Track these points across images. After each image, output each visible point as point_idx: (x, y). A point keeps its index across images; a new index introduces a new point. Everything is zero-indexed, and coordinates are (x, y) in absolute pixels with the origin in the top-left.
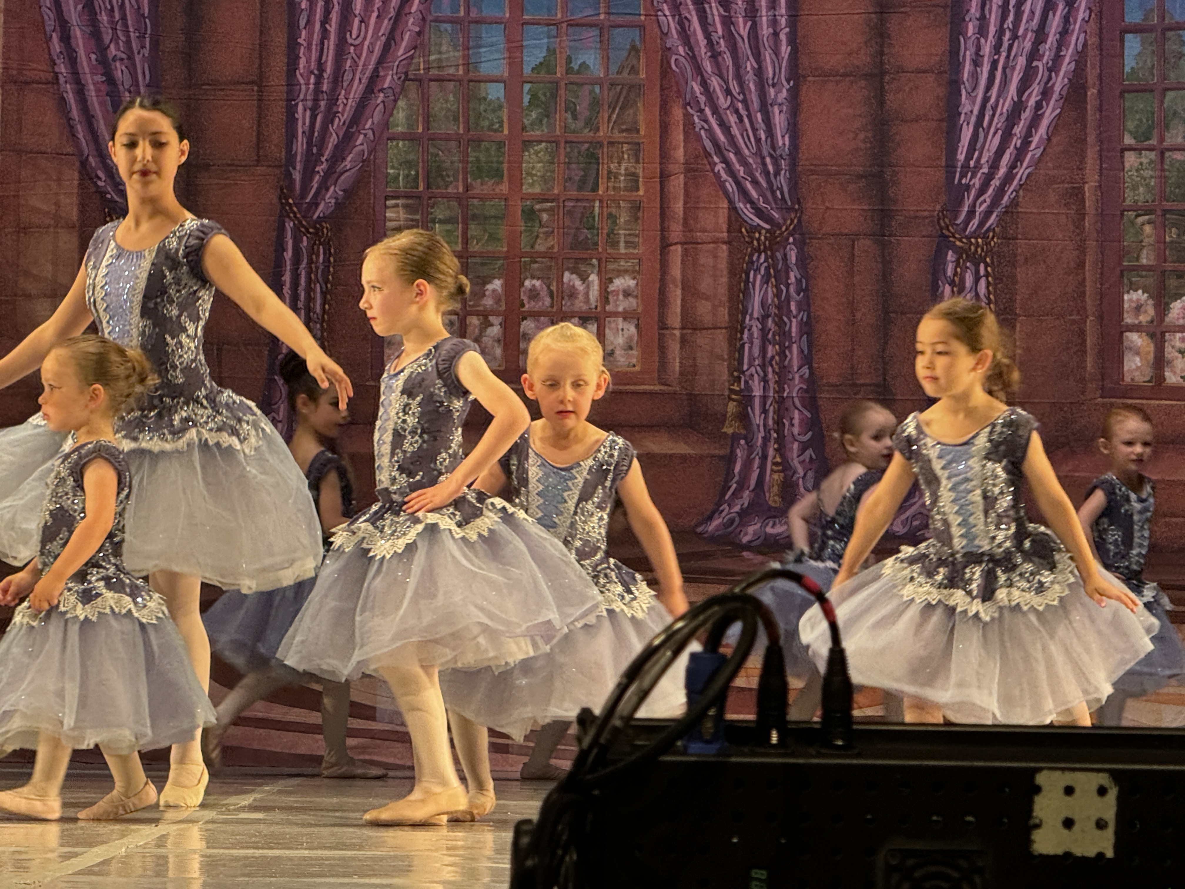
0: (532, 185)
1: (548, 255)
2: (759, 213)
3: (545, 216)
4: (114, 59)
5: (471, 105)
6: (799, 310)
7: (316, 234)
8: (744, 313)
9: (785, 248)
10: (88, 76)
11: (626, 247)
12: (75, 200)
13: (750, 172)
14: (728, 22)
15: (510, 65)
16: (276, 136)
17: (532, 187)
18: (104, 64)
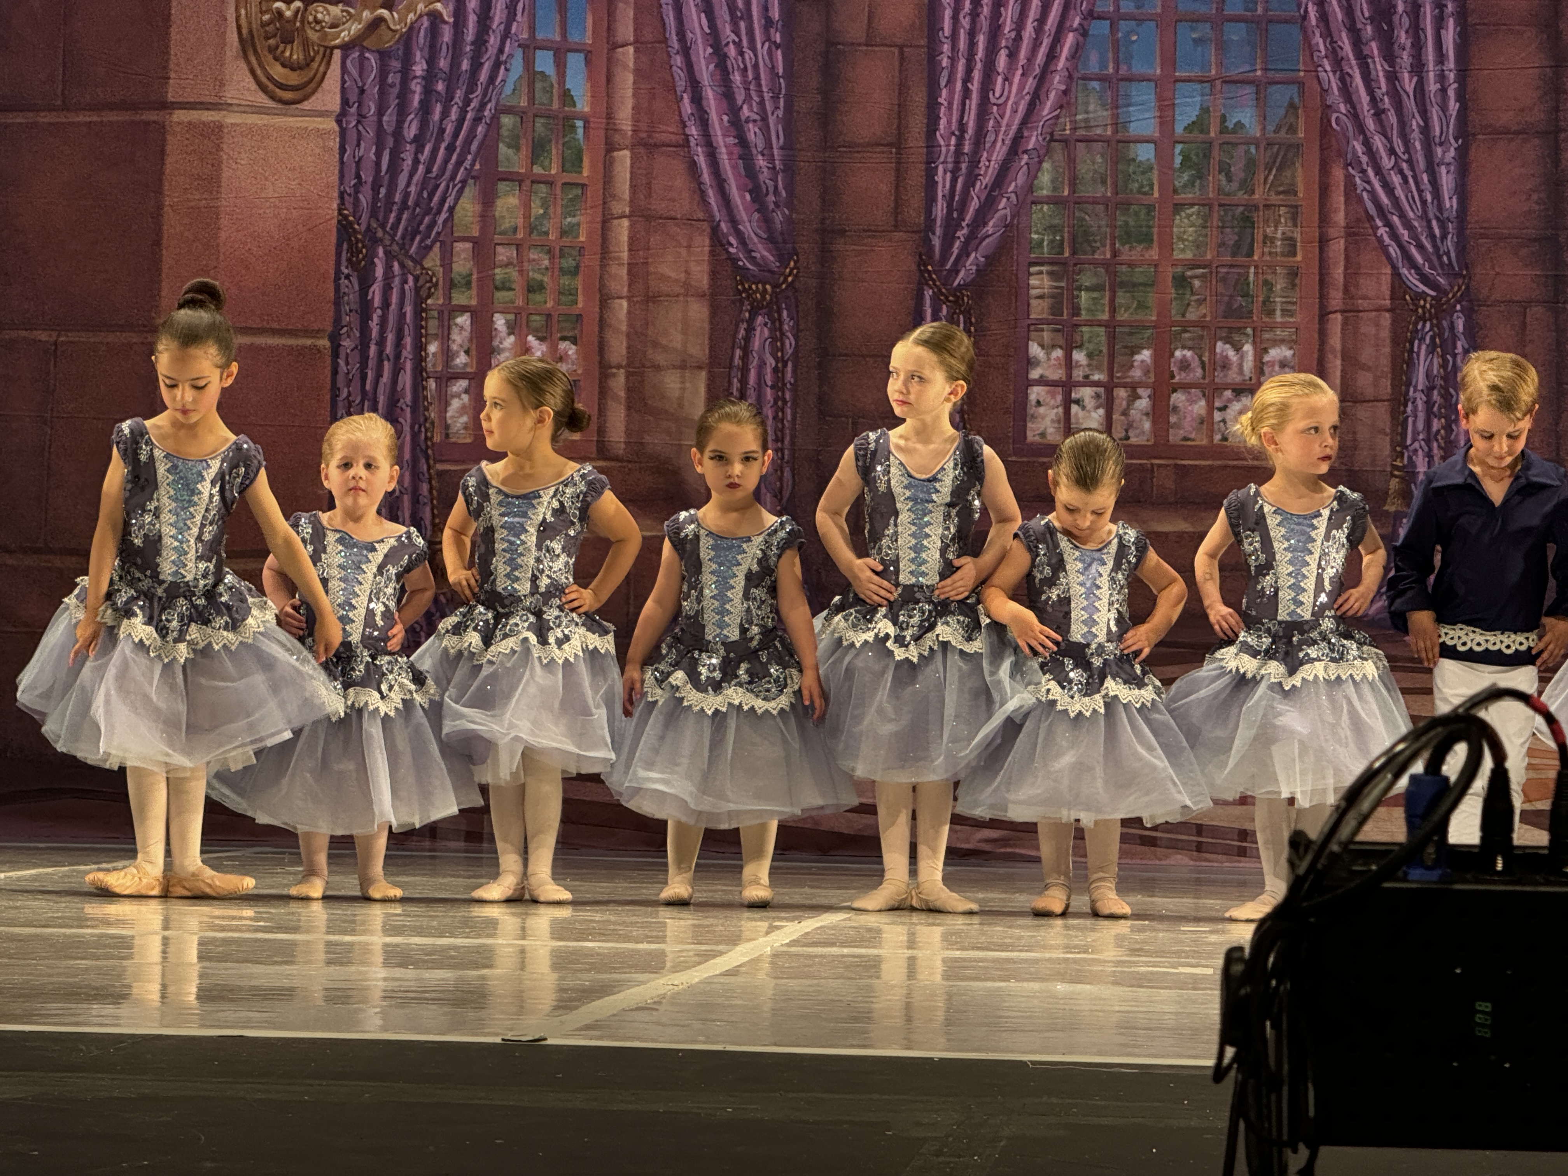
0: (1183, 250)
1: (1200, 324)
2: (1424, 279)
3: (1197, 283)
4: (747, 121)
5: (1120, 167)
7: (955, 302)
8: (1408, 384)
9: (1452, 316)
10: (720, 139)
11: (1283, 316)
12: (705, 267)
13: (1415, 236)
14: (1393, 77)
15: (1161, 124)
16: (915, 200)
17: (1183, 253)
18: (737, 125)
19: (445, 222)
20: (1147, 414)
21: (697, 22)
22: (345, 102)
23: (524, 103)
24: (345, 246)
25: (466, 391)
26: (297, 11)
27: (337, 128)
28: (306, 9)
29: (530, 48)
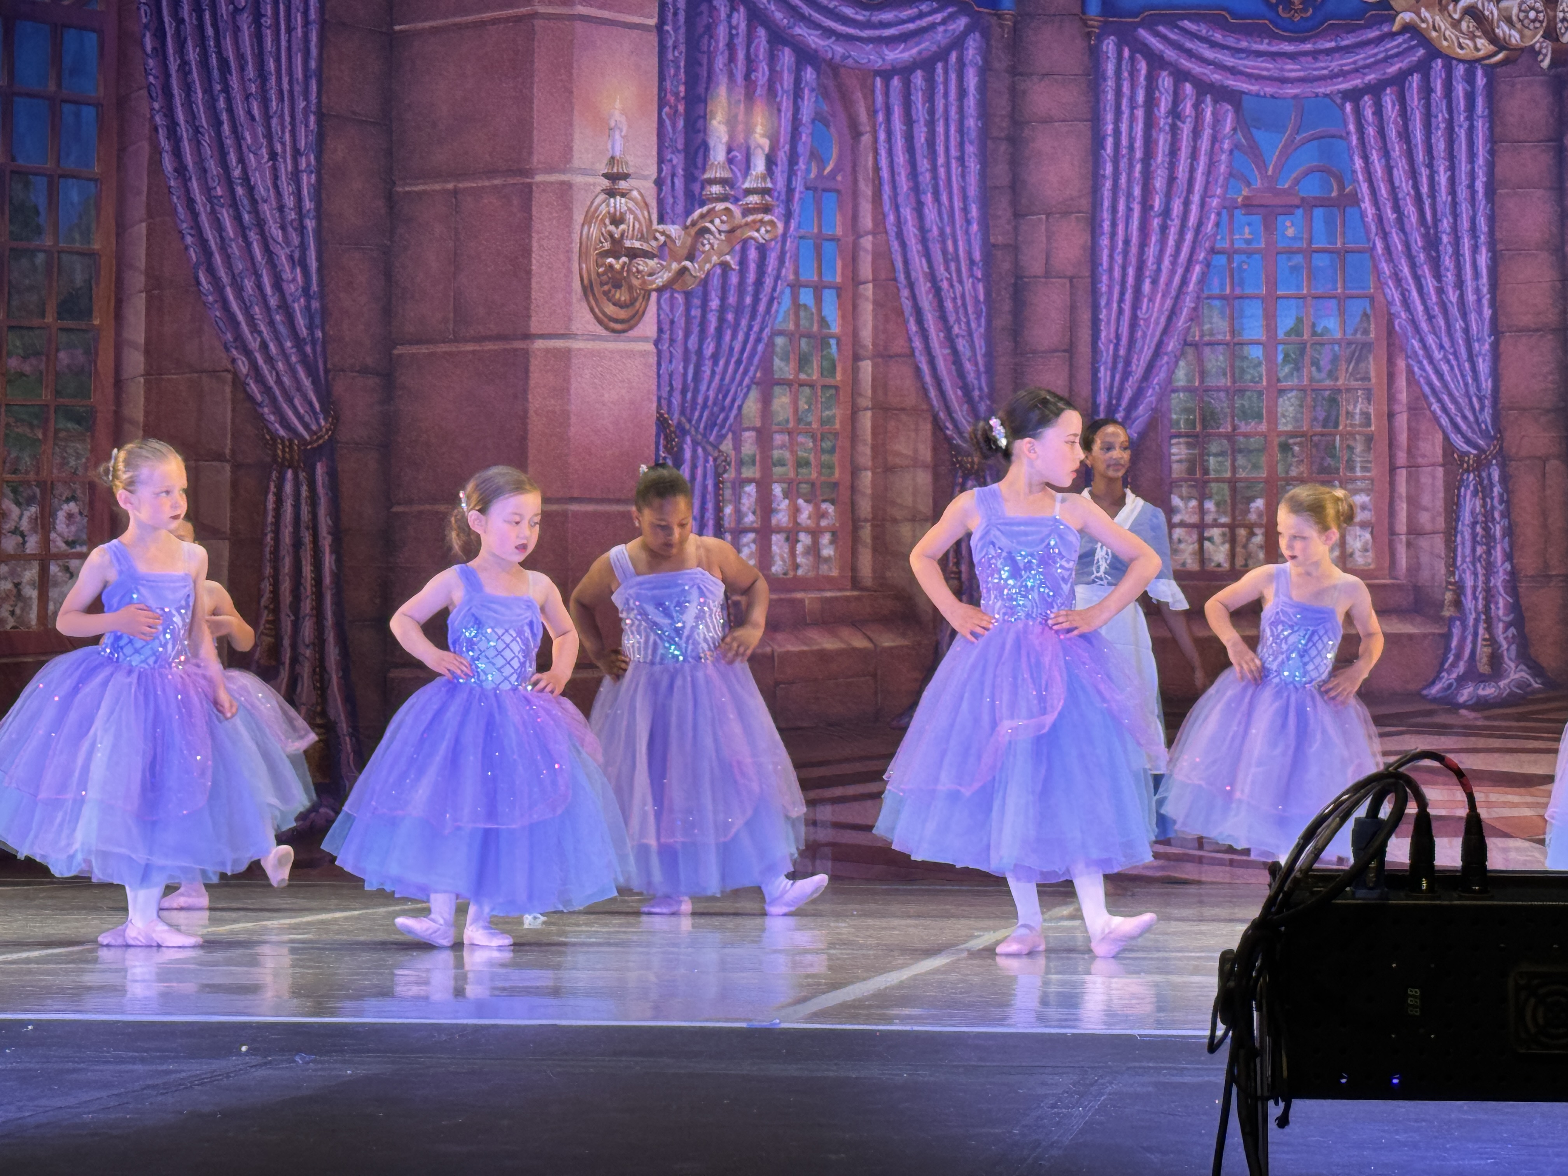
0: (1285, 424)
2: (1468, 441)
3: (1296, 448)
4: (957, 336)
5: (1237, 363)
6: (1503, 516)
8: (1457, 519)
9: (1489, 469)
10: (938, 350)
11: (1362, 471)
12: (929, 446)
13: (1460, 409)
14: (1440, 291)
15: (1268, 331)
16: (1085, 391)
17: (1285, 425)
18: (950, 340)
19: (736, 417)
20: (1261, 547)
21: (919, 265)
22: (660, 330)
23: (791, 327)
24: (662, 437)
25: (754, 541)
26: (625, 263)
27: (655, 351)
28: (630, 261)
29: (795, 287)
